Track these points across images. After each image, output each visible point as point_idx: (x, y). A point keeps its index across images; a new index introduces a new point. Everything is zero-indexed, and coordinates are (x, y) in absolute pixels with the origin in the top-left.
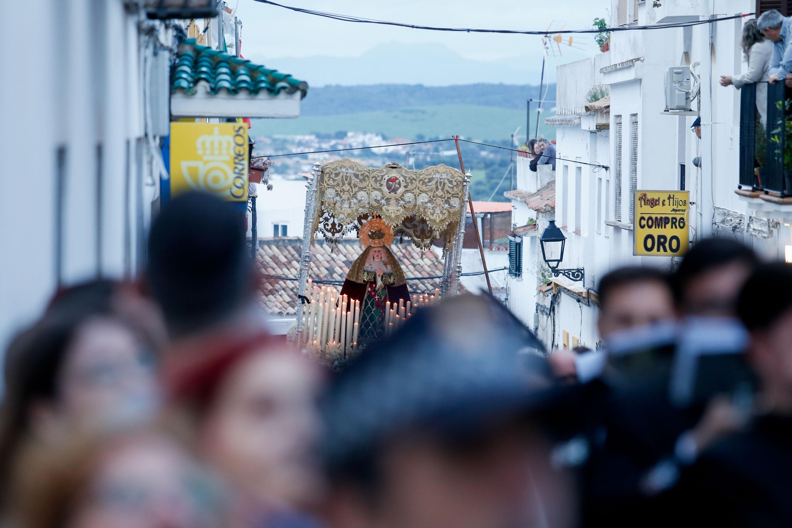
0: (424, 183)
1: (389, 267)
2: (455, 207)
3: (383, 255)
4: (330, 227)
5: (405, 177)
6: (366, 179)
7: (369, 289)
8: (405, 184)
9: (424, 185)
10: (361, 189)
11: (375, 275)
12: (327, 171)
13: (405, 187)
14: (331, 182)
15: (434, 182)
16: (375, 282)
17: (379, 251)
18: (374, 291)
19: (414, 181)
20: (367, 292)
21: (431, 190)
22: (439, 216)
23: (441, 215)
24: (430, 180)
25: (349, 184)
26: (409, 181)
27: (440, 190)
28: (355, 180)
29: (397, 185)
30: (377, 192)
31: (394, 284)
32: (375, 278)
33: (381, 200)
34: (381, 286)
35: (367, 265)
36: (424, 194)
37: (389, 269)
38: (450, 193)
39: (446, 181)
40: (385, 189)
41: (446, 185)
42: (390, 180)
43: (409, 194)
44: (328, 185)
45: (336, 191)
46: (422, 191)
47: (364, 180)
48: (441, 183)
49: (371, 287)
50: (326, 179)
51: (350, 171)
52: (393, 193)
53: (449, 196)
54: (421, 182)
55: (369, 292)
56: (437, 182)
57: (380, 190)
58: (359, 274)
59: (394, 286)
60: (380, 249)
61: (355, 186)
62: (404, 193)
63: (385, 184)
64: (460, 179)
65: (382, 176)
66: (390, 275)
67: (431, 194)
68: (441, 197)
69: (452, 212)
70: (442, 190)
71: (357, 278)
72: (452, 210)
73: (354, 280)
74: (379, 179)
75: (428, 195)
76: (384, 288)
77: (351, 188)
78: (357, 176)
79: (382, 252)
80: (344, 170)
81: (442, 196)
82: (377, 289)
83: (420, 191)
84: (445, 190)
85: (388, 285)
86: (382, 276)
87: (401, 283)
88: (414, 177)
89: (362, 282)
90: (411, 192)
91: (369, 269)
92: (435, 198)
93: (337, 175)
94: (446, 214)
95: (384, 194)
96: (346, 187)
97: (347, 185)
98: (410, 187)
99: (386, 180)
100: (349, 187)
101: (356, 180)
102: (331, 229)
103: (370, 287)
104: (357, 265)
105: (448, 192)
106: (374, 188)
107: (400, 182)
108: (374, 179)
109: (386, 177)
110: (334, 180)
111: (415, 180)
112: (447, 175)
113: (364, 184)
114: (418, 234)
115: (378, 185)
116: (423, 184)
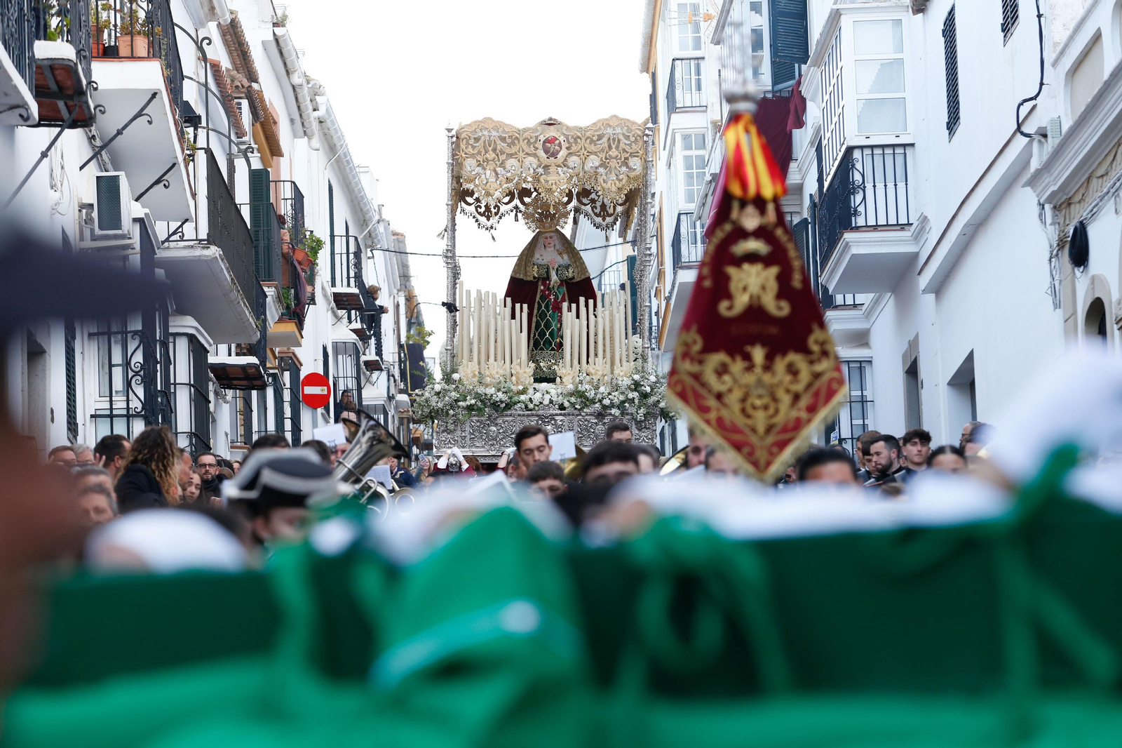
0: (592, 142)
1: (566, 257)
2: (635, 169)
3: (557, 242)
4: (483, 210)
5: (567, 137)
6: (516, 142)
7: (542, 287)
8: (568, 145)
9: (593, 145)
10: (510, 156)
11: (548, 268)
12: (463, 136)
13: (568, 148)
14: (470, 149)
15: (605, 139)
16: (548, 278)
17: (551, 238)
18: (549, 289)
19: (579, 140)
20: (539, 291)
21: (603, 150)
22: (615, 184)
23: (617, 182)
24: (600, 137)
25: (494, 150)
26: (572, 141)
27: (614, 150)
28: (501, 145)
29: (557, 147)
30: (531, 159)
31: (573, 278)
32: (548, 272)
33: (537, 168)
34: (556, 282)
35: (537, 256)
36: (593, 157)
37: (565, 259)
38: (627, 152)
39: (621, 137)
40: (541, 153)
41: (621, 142)
42: (547, 141)
43: (574, 158)
44: (466, 154)
45: (478, 161)
46: (590, 153)
47: (513, 143)
48: (614, 139)
49: (544, 284)
50: (463, 146)
51: (494, 133)
52: (553, 158)
53: (627, 155)
54: (588, 141)
55: (542, 291)
56: (609, 139)
57: (535, 155)
58: (528, 269)
59: (574, 281)
60: (552, 234)
61: (502, 153)
62: (567, 156)
63: (541, 147)
64: (639, 133)
65: (537, 137)
66: (567, 267)
67: (603, 155)
68: (616, 158)
69: (631, 176)
70: (617, 148)
71: (526, 274)
72: (632, 175)
73: (521, 277)
74: (532, 141)
75: (598, 157)
76: (561, 285)
77: (497, 155)
78: (503, 139)
79: (555, 238)
80: (486, 133)
81: (617, 156)
82: (551, 286)
83: (588, 152)
84: (620, 148)
85: (565, 280)
86: (557, 270)
87: (583, 277)
88: (579, 134)
89: (532, 279)
90: (576, 155)
91: (540, 262)
92: (608, 161)
93: (477, 140)
94: (624, 181)
95: (541, 160)
96: (491, 155)
97: (491, 152)
98: (574, 148)
99: (542, 142)
100: (494, 155)
101: (503, 144)
102: (484, 212)
103: (542, 284)
104: (524, 257)
105: (624, 150)
106: (527, 154)
107: (560, 143)
108: (526, 141)
109: (542, 138)
110: (474, 147)
111: (581, 139)
112: (622, 129)
113: (514, 150)
114: (598, 211)
115: (532, 149)
116: (590, 143)
